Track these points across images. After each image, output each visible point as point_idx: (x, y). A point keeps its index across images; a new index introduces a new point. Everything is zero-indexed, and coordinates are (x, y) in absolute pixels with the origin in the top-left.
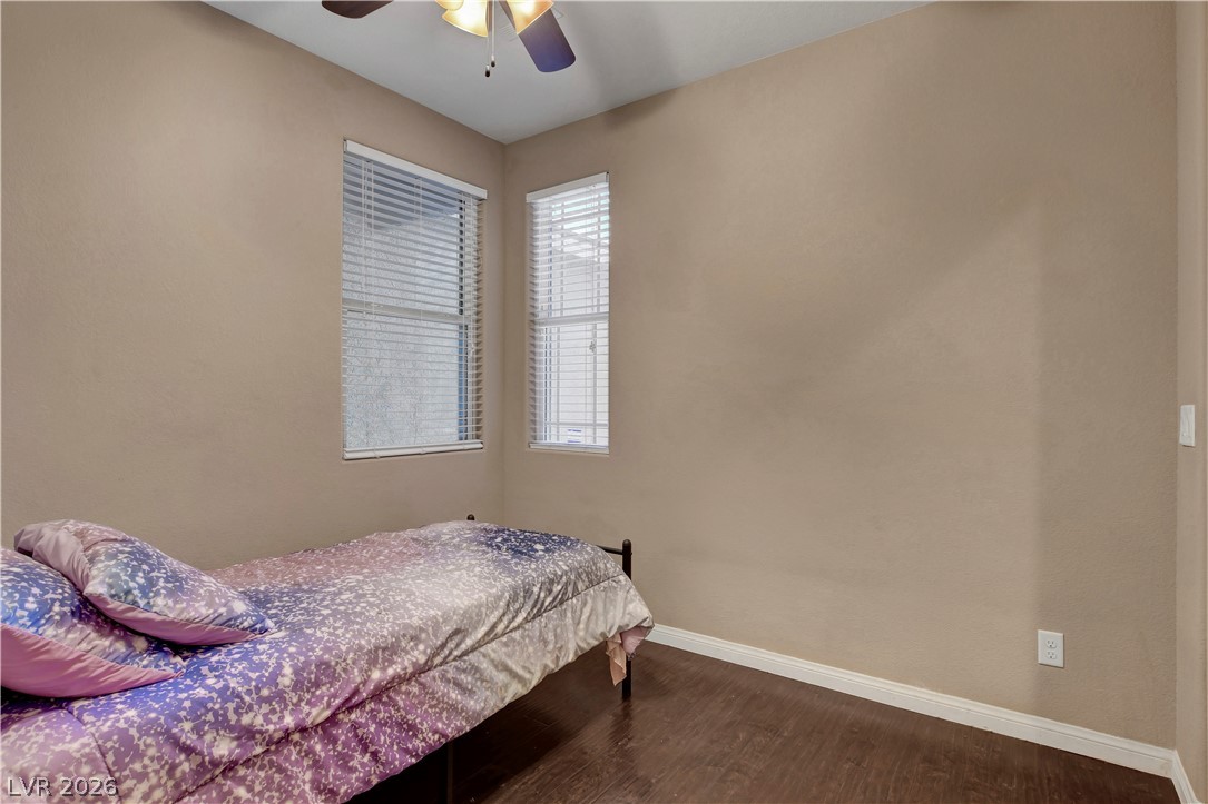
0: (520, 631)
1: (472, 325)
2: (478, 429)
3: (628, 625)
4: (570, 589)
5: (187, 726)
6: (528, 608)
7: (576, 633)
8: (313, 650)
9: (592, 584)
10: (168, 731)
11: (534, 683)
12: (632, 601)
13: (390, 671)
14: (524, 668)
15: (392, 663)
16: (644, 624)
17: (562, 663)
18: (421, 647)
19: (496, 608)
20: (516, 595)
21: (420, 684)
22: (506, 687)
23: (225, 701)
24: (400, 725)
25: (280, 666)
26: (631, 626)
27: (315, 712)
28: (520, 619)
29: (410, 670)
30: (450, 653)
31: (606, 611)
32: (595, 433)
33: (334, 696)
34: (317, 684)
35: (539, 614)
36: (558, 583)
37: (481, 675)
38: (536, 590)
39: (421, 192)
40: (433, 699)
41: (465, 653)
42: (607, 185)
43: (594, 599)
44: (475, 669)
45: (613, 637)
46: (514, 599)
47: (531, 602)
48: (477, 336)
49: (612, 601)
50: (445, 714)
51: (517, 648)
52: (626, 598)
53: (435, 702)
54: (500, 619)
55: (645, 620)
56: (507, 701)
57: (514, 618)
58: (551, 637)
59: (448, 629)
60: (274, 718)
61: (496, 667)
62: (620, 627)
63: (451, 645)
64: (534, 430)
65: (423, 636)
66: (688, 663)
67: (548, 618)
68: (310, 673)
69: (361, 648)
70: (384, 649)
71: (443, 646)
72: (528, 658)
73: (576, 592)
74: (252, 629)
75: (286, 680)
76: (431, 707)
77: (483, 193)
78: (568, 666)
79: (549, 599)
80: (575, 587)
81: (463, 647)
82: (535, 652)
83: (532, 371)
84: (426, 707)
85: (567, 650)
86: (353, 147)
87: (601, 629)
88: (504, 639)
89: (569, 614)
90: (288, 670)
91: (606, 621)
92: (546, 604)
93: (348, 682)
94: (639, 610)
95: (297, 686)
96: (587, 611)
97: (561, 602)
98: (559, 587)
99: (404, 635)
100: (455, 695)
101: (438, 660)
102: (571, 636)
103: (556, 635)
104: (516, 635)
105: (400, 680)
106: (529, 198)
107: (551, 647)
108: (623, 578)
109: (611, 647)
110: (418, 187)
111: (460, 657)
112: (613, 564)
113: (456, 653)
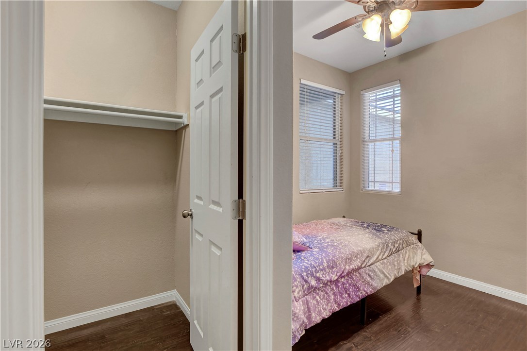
0: (386, 260)
1: (339, 143)
2: (341, 183)
3: (423, 263)
4: (401, 246)
5: (305, 274)
6: (388, 251)
7: (404, 263)
8: (329, 256)
9: (408, 245)
10: (301, 275)
11: (392, 280)
12: (425, 254)
13: (351, 267)
14: (389, 274)
15: (351, 264)
16: (431, 264)
17: (400, 275)
18: (359, 260)
19: (378, 250)
20: (384, 246)
21: (359, 273)
22: (383, 280)
23: (312, 268)
24: (354, 286)
25: (322, 260)
26: (425, 264)
27: (334, 276)
28: (386, 255)
29: (356, 268)
30: (366, 264)
31: (414, 257)
32: (392, 186)
33: (337, 272)
34: (333, 267)
35: (391, 255)
36: (397, 243)
37: (376, 273)
38: (390, 245)
39: (323, 95)
40: (363, 279)
41: (371, 265)
42: (400, 85)
43: (409, 251)
44: (374, 271)
45: (416, 268)
46: (383, 247)
47: (389, 250)
48: (341, 147)
49: (415, 253)
50: (366, 286)
51: (386, 266)
52: (422, 253)
53: (363, 280)
54: (380, 255)
55: (431, 262)
56: (384, 284)
57: (384, 254)
58: (396, 263)
59: (365, 255)
60: (324, 276)
61: (380, 272)
62: (420, 264)
63: (367, 261)
64: (364, 184)
65: (359, 256)
66: (443, 284)
67: (395, 257)
68: (331, 263)
69: (342, 257)
70: (349, 259)
71: (364, 261)
72: (390, 270)
73: (403, 248)
74: (309, 247)
75: (325, 265)
76: (362, 282)
77: (343, 92)
78: (402, 276)
79: (394, 249)
80: (403, 246)
81: (370, 262)
82: (392, 268)
83: (363, 161)
84: (361, 281)
85: (402, 270)
86: (303, 82)
87: (412, 264)
88: (381, 262)
89: (401, 256)
90: (325, 261)
91: (413, 261)
92: (394, 251)
93: (340, 268)
94: (428, 258)
95: (328, 267)
96: (407, 255)
97: (398, 251)
98: (397, 245)
99: (353, 255)
100: (369, 279)
101: (363, 266)
102: (403, 264)
103: (398, 263)
104: (385, 261)
105: (354, 270)
106: (362, 92)
107: (396, 267)
108: (419, 244)
109: (415, 271)
110: (321, 93)
111: (369, 266)
112: (414, 239)
113: (368, 264)
